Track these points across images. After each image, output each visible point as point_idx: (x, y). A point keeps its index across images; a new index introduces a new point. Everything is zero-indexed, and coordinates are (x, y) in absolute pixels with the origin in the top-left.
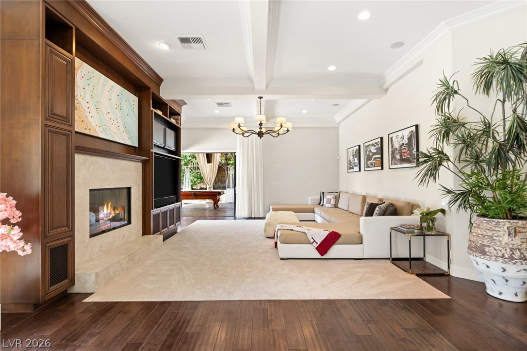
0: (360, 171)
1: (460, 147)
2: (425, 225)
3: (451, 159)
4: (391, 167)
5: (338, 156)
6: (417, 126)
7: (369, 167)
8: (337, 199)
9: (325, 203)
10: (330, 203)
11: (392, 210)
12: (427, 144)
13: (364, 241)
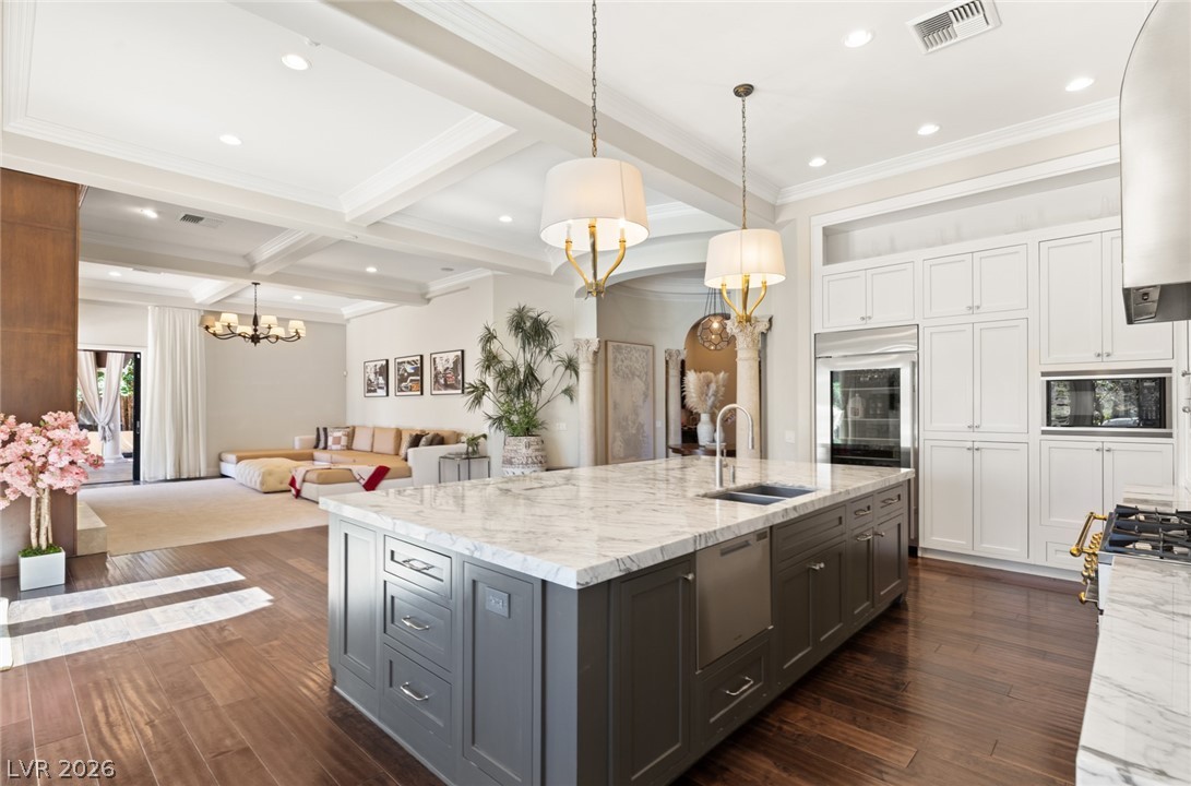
0: (388, 395)
1: (497, 380)
2: (470, 449)
3: (492, 389)
4: (434, 392)
5: (345, 370)
6: (463, 352)
7: (402, 391)
8: (351, 436)
9: (330, 443)
10: (339, 443)
11: (439, 440)
12: (473, 374)
13: (414, 474)
